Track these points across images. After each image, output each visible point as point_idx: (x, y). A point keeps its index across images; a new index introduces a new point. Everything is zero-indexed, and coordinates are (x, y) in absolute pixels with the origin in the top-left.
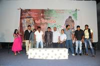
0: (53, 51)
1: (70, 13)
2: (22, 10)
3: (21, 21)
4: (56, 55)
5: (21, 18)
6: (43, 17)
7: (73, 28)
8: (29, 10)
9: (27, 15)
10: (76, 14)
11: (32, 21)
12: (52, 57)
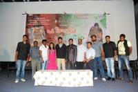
0: (70, 74)
1: (96, 18)
2: (28, 15)
3: (26, 31)
4: (75, 80)
5: (27, 27)
6: (58, 25)
7: (101, 40)
8: (39, 15)
9: (35, 22)
10: (105, 19)
11: (42, 30)
12: (70, 83)
